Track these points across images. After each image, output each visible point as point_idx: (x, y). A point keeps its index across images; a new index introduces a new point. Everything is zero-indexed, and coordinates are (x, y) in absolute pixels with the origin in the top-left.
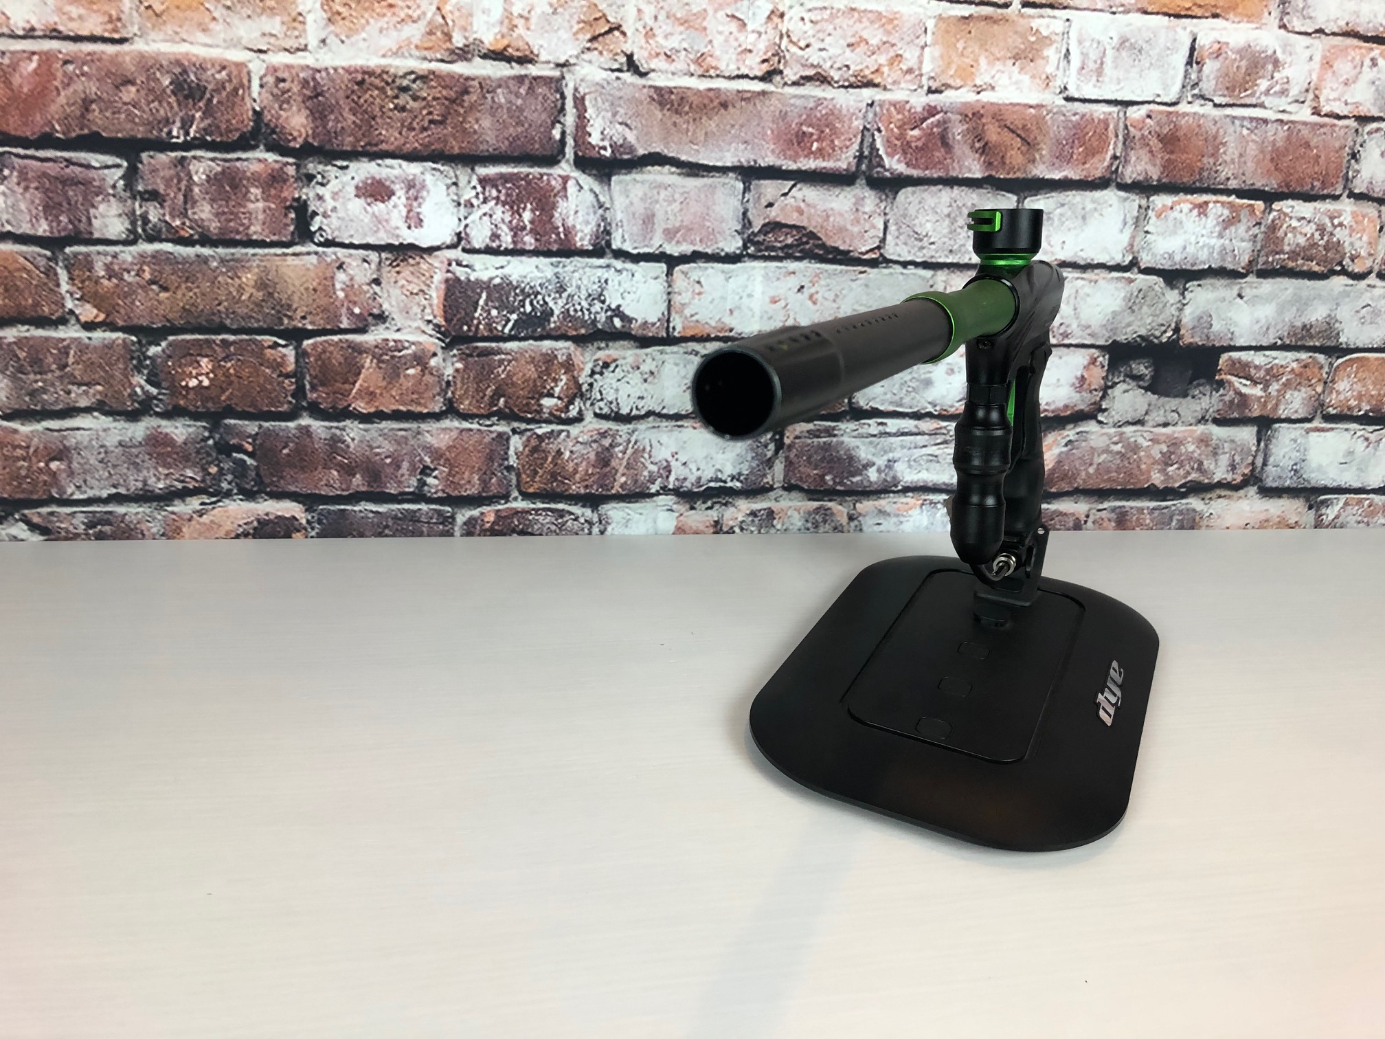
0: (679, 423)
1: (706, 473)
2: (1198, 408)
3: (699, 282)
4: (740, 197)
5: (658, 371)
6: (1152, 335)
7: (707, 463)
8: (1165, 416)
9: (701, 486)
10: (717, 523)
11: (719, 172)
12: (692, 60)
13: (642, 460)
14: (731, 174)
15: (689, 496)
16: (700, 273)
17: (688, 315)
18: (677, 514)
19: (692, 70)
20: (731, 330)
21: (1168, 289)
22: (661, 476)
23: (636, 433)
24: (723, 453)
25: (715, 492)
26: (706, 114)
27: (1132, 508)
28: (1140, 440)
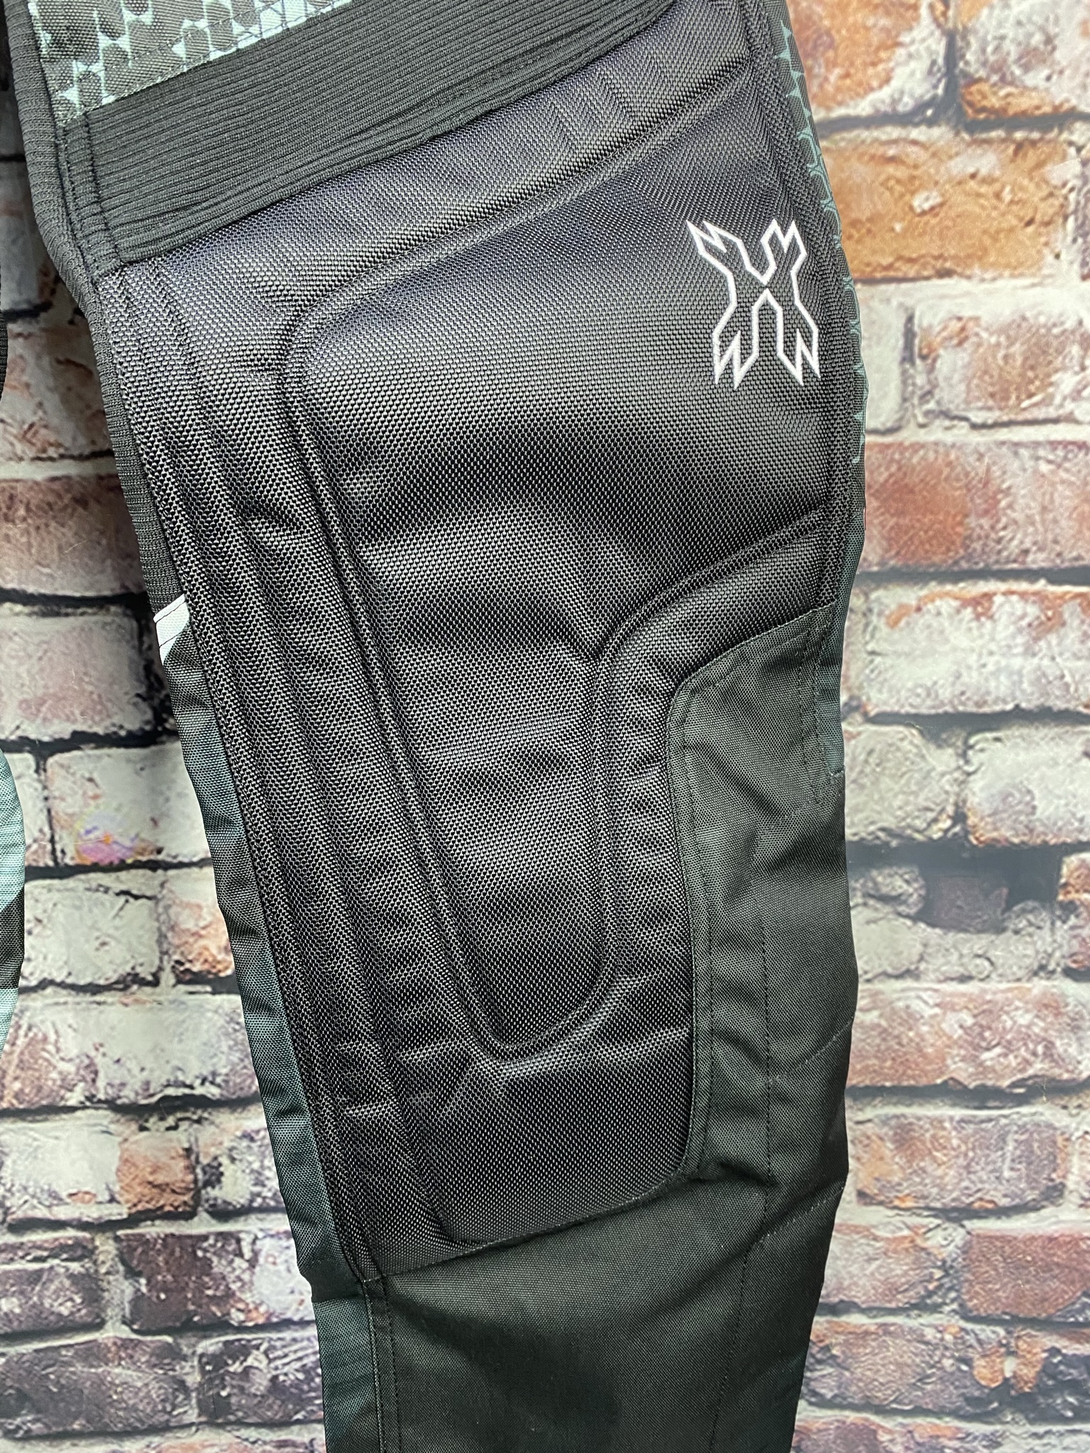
0: (98, 998)
1: (157, 1073)
2: (1030, 952)
3: (91, 780)
4: (136, 643)
5: (49, 918)
6: (909, 826)
7: (157, 1058)
8: (962, 965)
9: (152, 1095)
10: (188, 1151)
11: (91, 606)
12: (15, 437)
13: (46, 1055)
14: (113, 609)
15: (137, 1113)
16: (91, 766)
17: (82, 831)
18: (120, 1139)
19: (19, 452)
20: (159, 851)
21: (932, 747)
22: (84, 1079)
23: (28, 1014)
24: (180, 1041)
25: (178, 1103)
26: (54, 517)
27: (919, 1119)
28: (917, 1005)
